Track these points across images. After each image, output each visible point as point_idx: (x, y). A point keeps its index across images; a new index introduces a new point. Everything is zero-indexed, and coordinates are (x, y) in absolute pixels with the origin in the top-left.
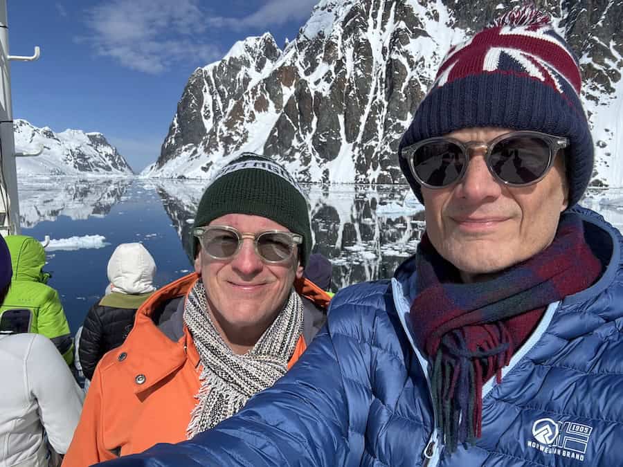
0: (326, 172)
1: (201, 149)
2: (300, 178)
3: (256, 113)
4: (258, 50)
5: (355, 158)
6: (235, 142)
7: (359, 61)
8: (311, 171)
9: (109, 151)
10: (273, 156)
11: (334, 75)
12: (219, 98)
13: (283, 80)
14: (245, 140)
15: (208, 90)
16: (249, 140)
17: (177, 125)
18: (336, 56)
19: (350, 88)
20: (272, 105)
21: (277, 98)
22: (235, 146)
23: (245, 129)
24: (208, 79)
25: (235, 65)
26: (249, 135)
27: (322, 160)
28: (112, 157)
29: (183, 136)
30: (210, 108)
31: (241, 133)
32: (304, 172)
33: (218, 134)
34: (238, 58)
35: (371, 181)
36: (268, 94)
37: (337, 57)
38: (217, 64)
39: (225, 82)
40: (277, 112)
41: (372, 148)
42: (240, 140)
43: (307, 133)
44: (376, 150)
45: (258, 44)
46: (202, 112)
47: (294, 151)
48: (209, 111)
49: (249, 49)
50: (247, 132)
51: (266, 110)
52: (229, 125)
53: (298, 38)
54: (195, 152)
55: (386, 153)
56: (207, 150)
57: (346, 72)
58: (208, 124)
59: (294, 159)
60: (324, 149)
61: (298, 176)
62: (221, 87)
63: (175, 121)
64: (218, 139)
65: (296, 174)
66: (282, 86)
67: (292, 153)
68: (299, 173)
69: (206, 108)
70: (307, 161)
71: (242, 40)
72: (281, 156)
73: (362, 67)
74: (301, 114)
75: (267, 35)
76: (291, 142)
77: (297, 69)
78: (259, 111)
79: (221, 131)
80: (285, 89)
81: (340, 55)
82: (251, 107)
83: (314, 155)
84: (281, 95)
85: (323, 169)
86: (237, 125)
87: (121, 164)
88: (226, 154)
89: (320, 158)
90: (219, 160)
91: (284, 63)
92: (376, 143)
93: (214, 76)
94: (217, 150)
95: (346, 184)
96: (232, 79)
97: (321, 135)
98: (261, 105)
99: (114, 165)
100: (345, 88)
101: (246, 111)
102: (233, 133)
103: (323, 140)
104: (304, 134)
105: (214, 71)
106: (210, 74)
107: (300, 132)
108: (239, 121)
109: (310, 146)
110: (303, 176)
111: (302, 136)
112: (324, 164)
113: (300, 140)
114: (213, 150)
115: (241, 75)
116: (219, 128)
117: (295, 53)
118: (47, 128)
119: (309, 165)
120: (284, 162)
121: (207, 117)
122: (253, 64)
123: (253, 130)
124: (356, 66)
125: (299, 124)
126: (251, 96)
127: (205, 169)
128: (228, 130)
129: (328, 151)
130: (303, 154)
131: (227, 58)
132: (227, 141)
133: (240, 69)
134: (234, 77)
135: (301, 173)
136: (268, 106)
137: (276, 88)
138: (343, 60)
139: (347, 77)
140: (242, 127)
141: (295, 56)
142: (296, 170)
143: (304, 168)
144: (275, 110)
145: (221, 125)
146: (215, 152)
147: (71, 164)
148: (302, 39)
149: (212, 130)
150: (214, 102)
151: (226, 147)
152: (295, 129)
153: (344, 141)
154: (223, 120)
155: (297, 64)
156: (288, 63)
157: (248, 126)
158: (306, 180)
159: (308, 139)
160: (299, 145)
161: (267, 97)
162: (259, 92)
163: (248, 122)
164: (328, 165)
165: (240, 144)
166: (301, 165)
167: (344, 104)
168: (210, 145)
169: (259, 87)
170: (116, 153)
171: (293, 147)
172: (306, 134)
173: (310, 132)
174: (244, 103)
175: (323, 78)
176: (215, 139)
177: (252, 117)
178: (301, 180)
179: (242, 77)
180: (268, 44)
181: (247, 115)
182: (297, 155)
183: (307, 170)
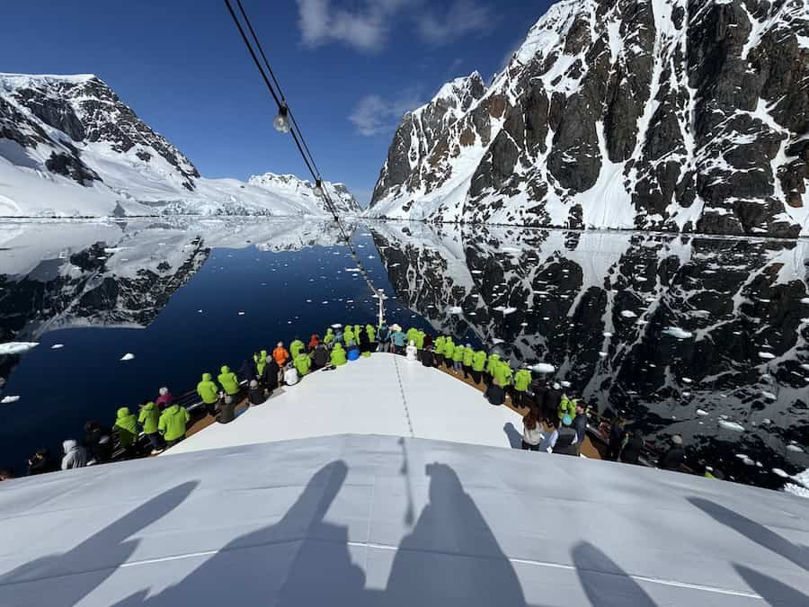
0: (577, 210)
1: (404, 189)
2: (529, 219)
3: (461, 147)
4: (465, 90)
5: (632, 186)
6: (437, 179)
7: (637, 33)
8: (548, 208)
9: (348, 196)
10: (484, 189)
11: (585, 66)
12: (425, 140)
13: (492, 111)
14: (448, 176)
15: (415, 133)
16: (451, 176)
17: (386, 168)
18: (587, 40)
19: (620, 75)
20: (478, 138)
21: (484, 131)
22: (437, 183)
23: (448, 165)
24: (417, 124)
25: (442, 107)
26: (453, 170)
27: (566, 192)
28: (349, 201)
29: (390, 178)
30: (417, 151)
31: (445, 169)
32: (537, 210)
33: (421, 172)
34: (445, 98)
35: (681, 226)
36: (475, 127)
37: (590, 40)
38: (425, 107)
39: (432, 125)
40: (484, 146)
41: (675, 167)
42: (443, 177)
43: (539, 153)
44: (684, 169)
45: (465, 84)
46: (409, 155)
47: (517, 179)
48: (415, 153)
49: (456, 91)
50: (451, 168)
51: (472, 144)
52: (433, 162)
53: (511, 64)
54: (399, 192)
55: (717, 172)
56: (410, 190)
57: (610, 55)
58: (413, 165)
59: (518, 192)
60: (570, 174)
61: (526, 216)
62: (428, 129)
63: (386, 165)
64: (421, 178)
65: (521, 212)
66: (491, 117)
67: (514, 184)
68: (527, 212)
69: (413, 150)
70: (539, 193)
71: (450, 82)
72: (497, 188)
73: (641, 41)
74: (529, 128)
75: (475, 73)
76: (513, 169)
77: (508, 98)
78: (465, 145)
79: (424, 168)
80: (493, 121)
81: (595, 37)
82: (457, 140)
83: (552, 184)
84: (489, 127)
85: (570, 204)
86: (441, 161)
87: (356, 207)
88: (428, 191)
89: (561, 188)
90: (420, 198)
91: (494, 93)
92: (683, 156)
93: (422, 119)
94: (419, 188)
95: (617, 230)
96: (439, 121)
97: (564, 153)
98: (467, 139)
99: (351, 207)
100: (610, 77)
101: (450, 146)
102: (436, 169)
103: (569, 160)
104: (534, 155)
105: (422, 114)
106: (419, 117)
107: (527, 153)
108: (443, 157)
109: (544, 171)
110: (534, 217)
111: (530, 158)
112: (571, 198)
113: (526, 164)
114: (415, 188)
115: (447, 116)
116: (422, 165)
117: (507, 81)
118: (307, 181)
119: (544, 199)
120: (501, 196)
121: (413, 159)
122: (460, 105)
123: (457, 165)
124: (627, 42)
125: (525, 143)
126: (457, 130)
127: (406, 209)
128: (431, 167)
129: (578, 177)
130: (533, 183)
131: (435, 100)
132: (430, 178)
133: (447, 111)
134: (441, 119)
135: (530, 211)
136: (474, 139)
137: (484, 120)
138: (604, 39)
139: (613, 61)
140: (445, 163)
141: (507, 84)
142: (523, 207)
143: (534, 204)
144: (481, 143)
145: (425, 162)
146: (417, 191)
147: (322, 207)
148: (515, 64)
149: (415, 168)
150: (421, 143)
151: (428, 185)
152: (519, 150)
153: (605, 160)
154: (428, 157)
155: (508, 93)
156: (499, 92)
157: (452, 161)
158: (540, 222)
159: (541, 162)
160: (526, 171)
161: (474, 130)
162: (466, 124)
163: (452, 157)
164: (578, 198)
165: (443, 180)
166: (529, 200)
167: (604, 104)
168: (413, 185)
169: (466, 120)
170: (353, 199)
171: (516, 175)
172: (537, 156)
173: (543, 152)
174: (449, 138)
175: (565, 73)
176: (418, 177)
177: (457, 152)
178: (532, 222)
179: (447, 118)
180: (475, 83)
181: (452, 149)
182: (522, 186)
183: (541, 206)
